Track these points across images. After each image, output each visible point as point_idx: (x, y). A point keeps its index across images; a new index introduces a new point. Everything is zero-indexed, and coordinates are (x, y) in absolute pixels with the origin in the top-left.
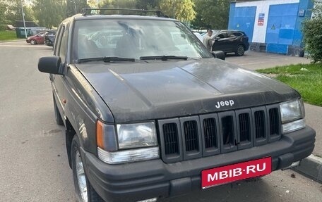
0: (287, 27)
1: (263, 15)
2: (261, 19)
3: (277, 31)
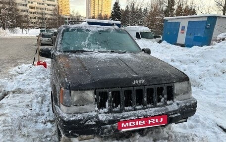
0: (199, 35)
1: (184, 27)
2: (183, 30)
3: (192, 37)
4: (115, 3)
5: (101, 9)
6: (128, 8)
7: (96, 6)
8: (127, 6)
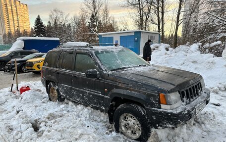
0: (130, 47)
4: (37, 19)
5: (17, 25)
6: (50, 24)
7: (11, 22)
8: (49, 22)
